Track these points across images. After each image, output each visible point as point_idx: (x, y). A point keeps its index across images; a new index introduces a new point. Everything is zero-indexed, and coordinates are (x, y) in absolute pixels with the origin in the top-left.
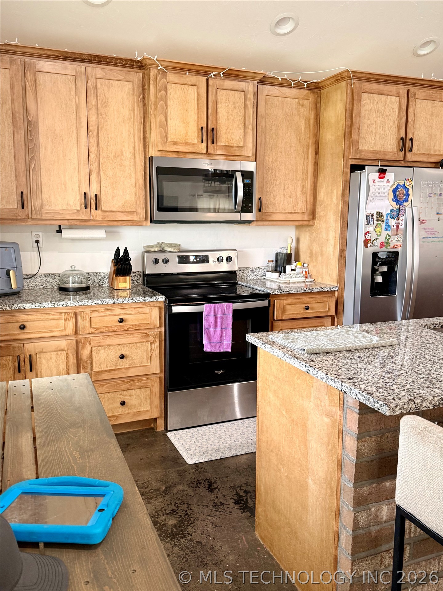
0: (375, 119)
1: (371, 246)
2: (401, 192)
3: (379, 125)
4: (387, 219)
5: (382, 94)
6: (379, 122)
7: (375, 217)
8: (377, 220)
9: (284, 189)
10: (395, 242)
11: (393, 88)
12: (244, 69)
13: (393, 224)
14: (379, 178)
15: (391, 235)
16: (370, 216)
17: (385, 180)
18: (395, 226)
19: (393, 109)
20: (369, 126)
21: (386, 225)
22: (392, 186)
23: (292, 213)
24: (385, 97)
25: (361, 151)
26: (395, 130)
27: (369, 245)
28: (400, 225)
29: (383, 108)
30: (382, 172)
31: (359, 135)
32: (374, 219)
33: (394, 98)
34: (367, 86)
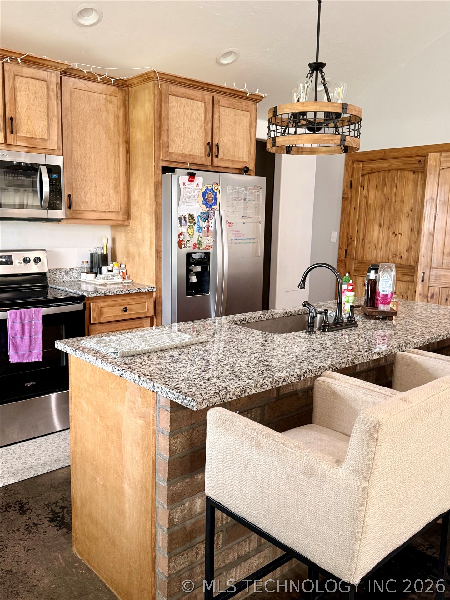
0: (183, 123)
1: (184, 248)
2: (210, 196)
3: (187, 129)
4: (198, 221)
5: (188, 98)
6: (187, 126)
7: (187, 219)
8: (189, 222)
9: (96, 187)
10: (206, 242)
11: (198, 93)
12: (45, 57)
13: (204, 226)
14: (190, 181)
15: (202, 237)
16: (183, 218)
17: (194, 183)
18: (206, 229)
19: (199, 114)
20: (177, 129)
21: (197, 227)
22: (201, 189)
23: (105, 212)
24: (192, 101)
25: (171, 153)
26: (202, 135)
27: (183, 246)
28: (210, 228)
29: (190, 112)
30: (192, 176)
31: (168, 137)
32: (186, 220)
33: (200, 103)
34: (174, 88)
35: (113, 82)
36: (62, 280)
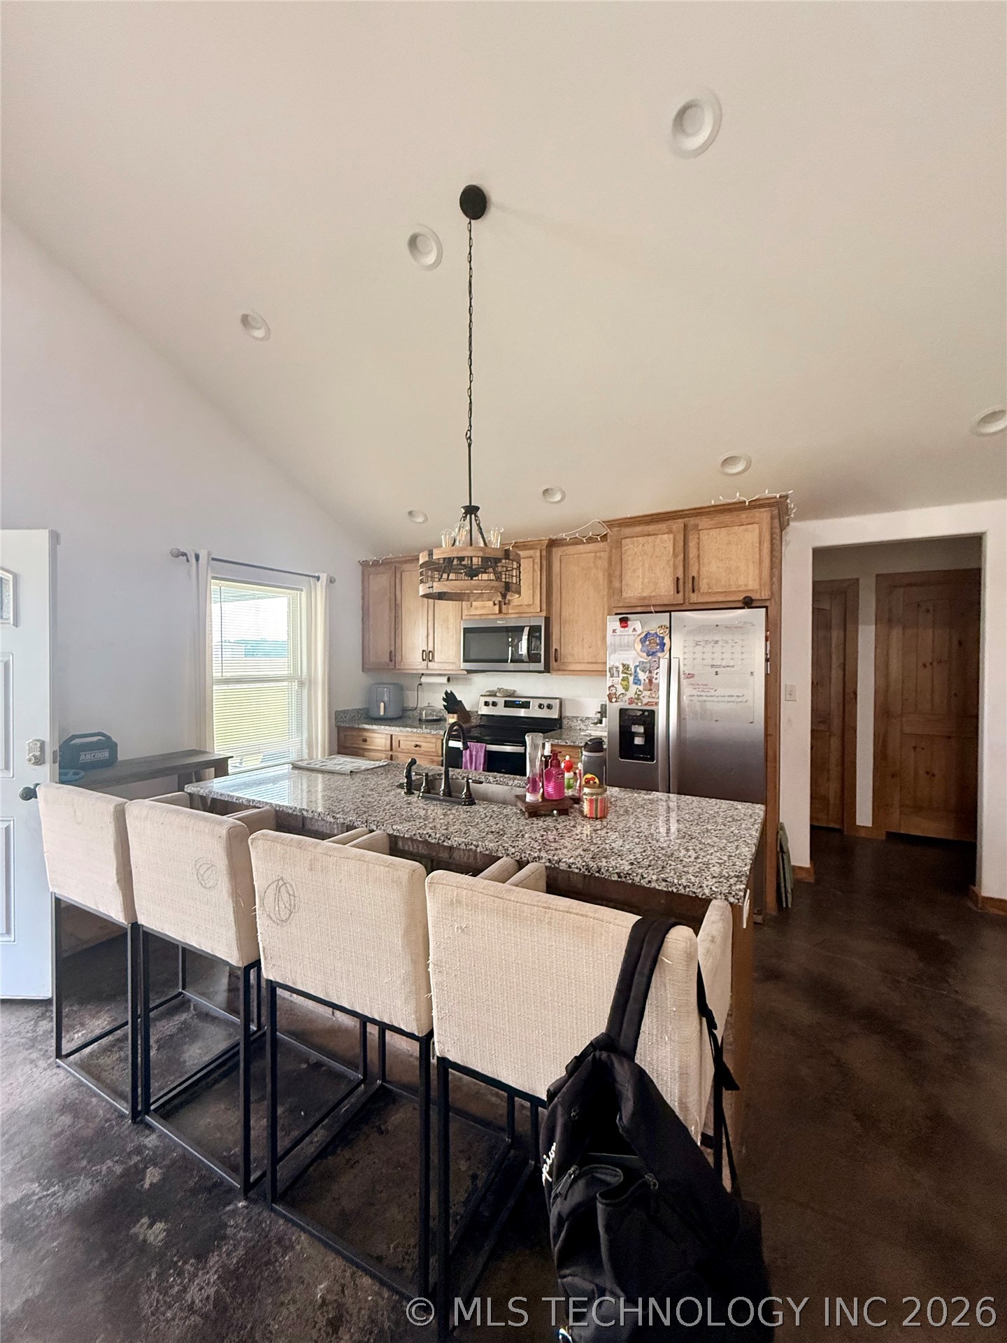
0: (641, 563)
1: (616, 701)
2: (652, 641)
3: (647, 568)
4: (635, 672)
5: (649, 535)
6: (647, 565)
7: (621, 669)
8: (622, 673)
9: (583, 639)
10: (646, 697)
11: (663, 526)
12: (529, 539)
13: (645, 677)
14: (622, 627)
15: (642, 689)
16: (614, 669)
17: (630, 629)
18: (647, 681)
19: (665, 548)
20: (634, 571)
21: (634, 679)
22: (639, 635)
24: (653, 537)
25: (625, 598)
26: (670, 570)
27: (614, 700)
28: (654, 680)
29: (651, 550)
30: (624, 622)
31: (621, 581)
32: (619, 671)
33: (665, 536)
34: (627, 531)
35: (599, 539)
36: (578, 728)
